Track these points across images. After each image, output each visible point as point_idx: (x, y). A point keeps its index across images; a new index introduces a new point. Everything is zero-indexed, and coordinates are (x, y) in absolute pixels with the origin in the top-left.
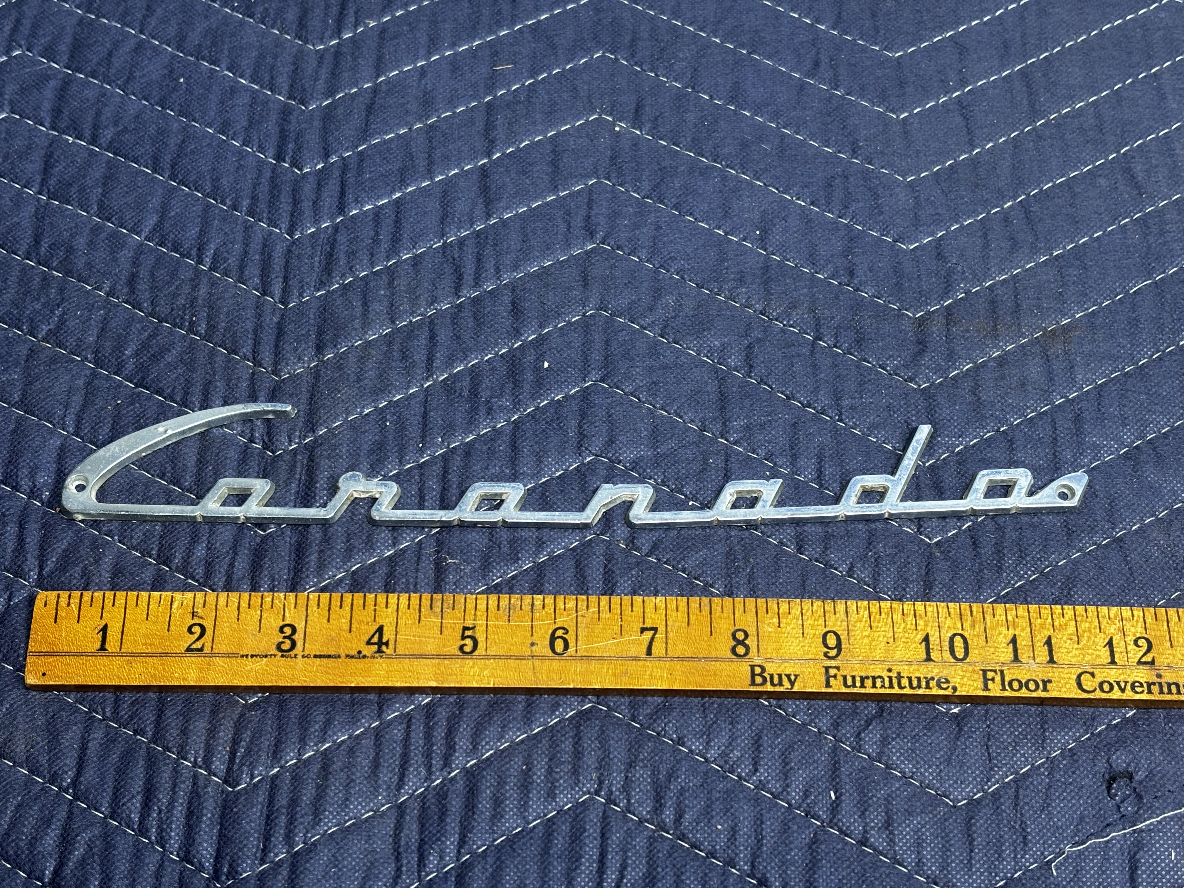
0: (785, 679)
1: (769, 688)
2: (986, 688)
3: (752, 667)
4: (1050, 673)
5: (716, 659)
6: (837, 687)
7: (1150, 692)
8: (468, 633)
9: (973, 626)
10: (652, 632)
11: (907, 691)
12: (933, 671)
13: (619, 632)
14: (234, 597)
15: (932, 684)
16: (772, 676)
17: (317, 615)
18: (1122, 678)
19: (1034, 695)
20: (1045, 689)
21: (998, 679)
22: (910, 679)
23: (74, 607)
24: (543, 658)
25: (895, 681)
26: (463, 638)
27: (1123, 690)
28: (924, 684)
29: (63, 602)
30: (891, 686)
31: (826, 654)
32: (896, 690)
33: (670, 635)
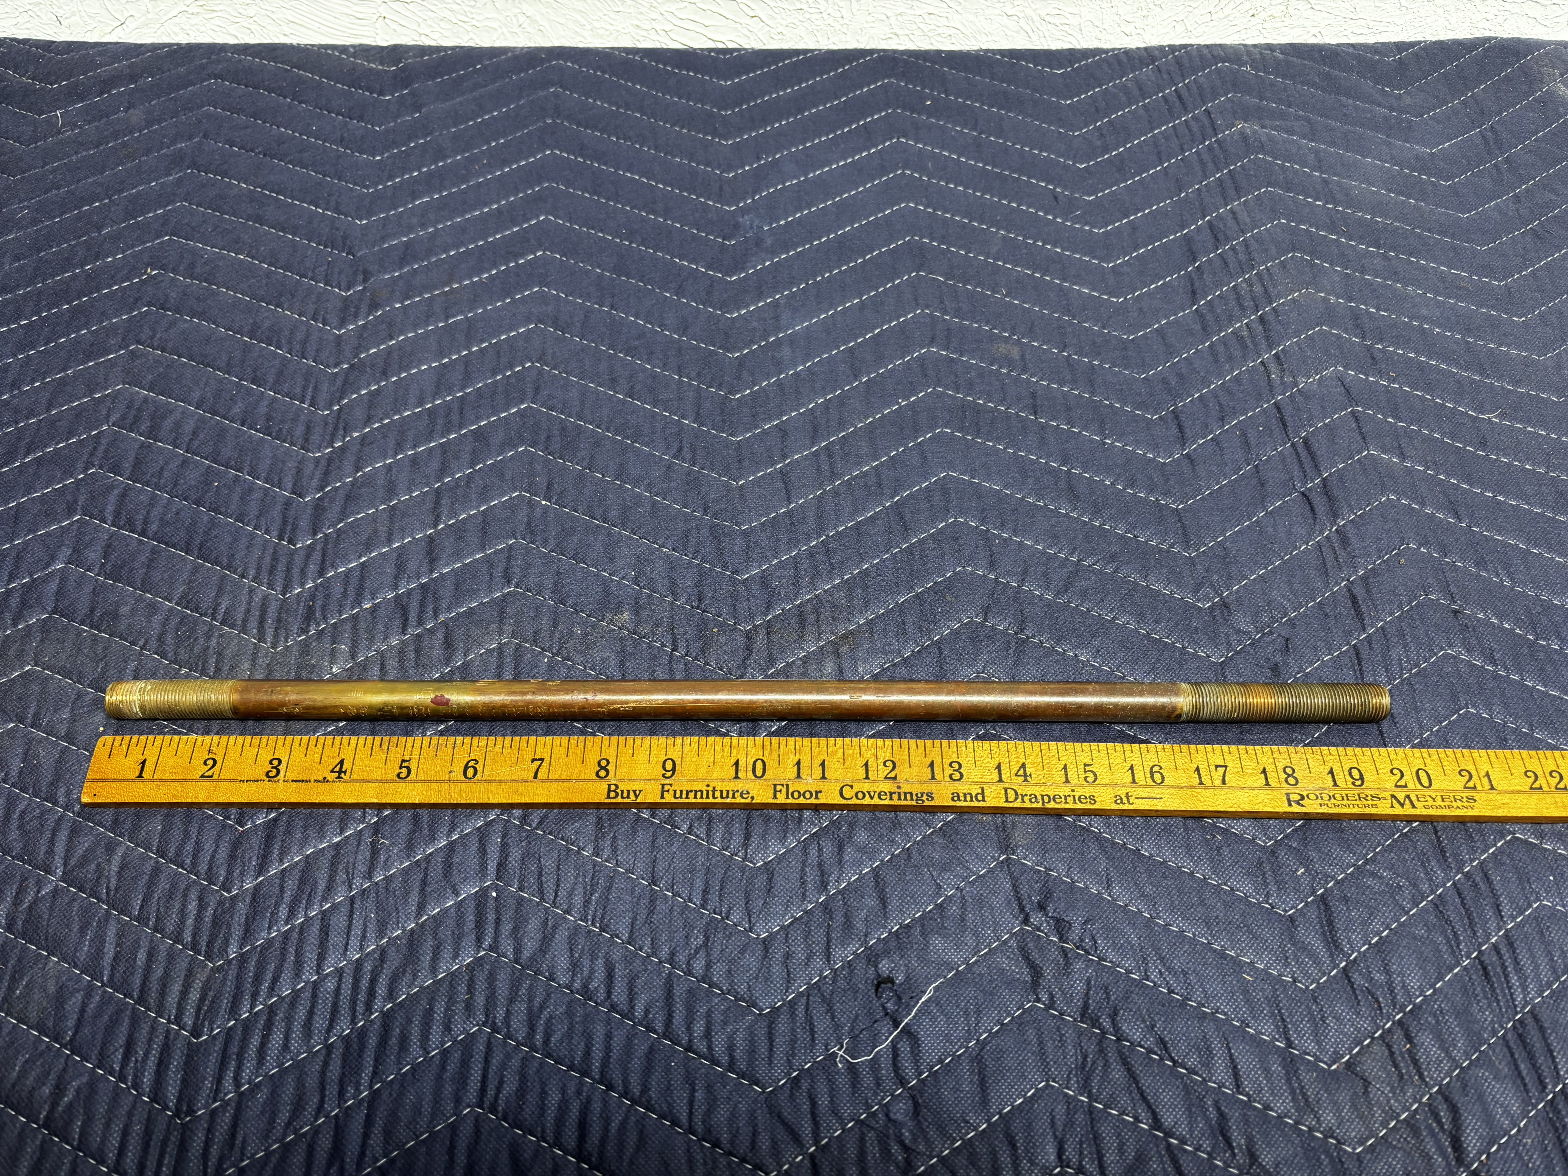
0: (632, 794)
1: (619, 800)
2: (775, 797)
3: (609, 785)
4: (821, 786)
5: (584, 780)
6: (669, 798)
7: (891, 799)
8: (405, 764)
9: (771, 754)
10: (539, 762)
11: (719, 800)
12: (739, 786)
13: (515, 761)
14: (240, 739)
15: (737, 795)
16: (622, 791)
17: (298, 753)
18: (872, 789)
19: (809, 802)
20: (817, 798)
21: (784, 790)
22: (722, 792)
23: (124, 747)
24: (457, 781)
25: (711, 793)
26: (401, 768)
27: (872, 798)
28: (731, 795)
29: (117, 744)
30: (708, 797)
31: (663, 775)
32: (711, 800)
33: (553, 762)
